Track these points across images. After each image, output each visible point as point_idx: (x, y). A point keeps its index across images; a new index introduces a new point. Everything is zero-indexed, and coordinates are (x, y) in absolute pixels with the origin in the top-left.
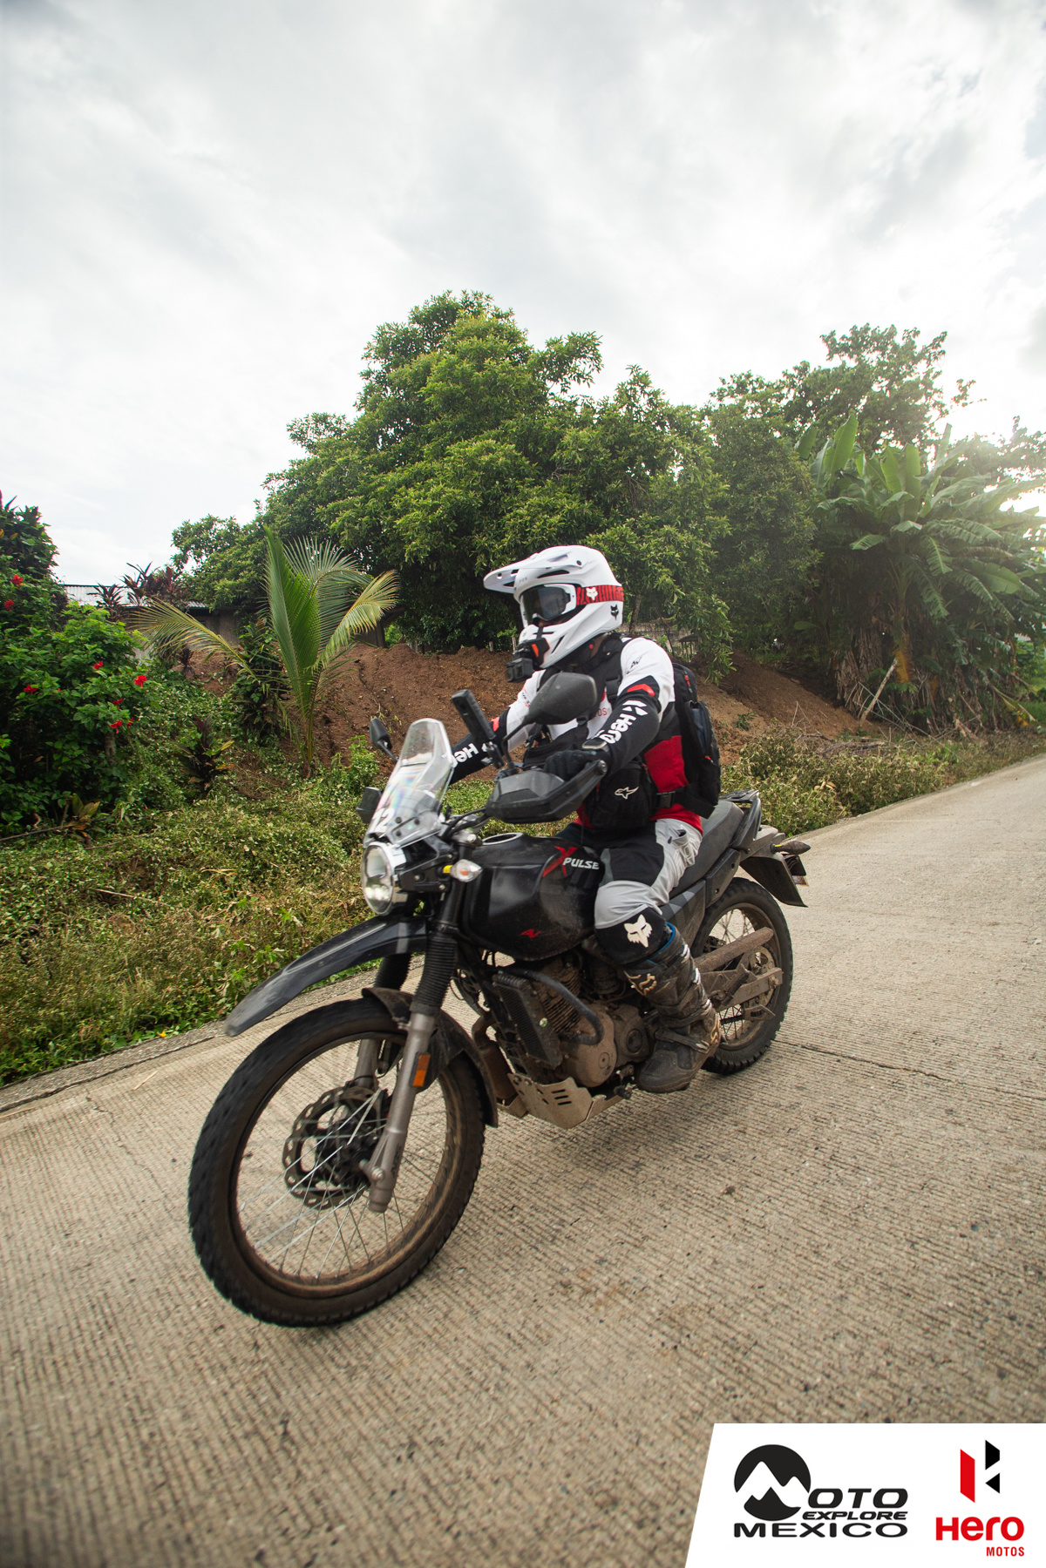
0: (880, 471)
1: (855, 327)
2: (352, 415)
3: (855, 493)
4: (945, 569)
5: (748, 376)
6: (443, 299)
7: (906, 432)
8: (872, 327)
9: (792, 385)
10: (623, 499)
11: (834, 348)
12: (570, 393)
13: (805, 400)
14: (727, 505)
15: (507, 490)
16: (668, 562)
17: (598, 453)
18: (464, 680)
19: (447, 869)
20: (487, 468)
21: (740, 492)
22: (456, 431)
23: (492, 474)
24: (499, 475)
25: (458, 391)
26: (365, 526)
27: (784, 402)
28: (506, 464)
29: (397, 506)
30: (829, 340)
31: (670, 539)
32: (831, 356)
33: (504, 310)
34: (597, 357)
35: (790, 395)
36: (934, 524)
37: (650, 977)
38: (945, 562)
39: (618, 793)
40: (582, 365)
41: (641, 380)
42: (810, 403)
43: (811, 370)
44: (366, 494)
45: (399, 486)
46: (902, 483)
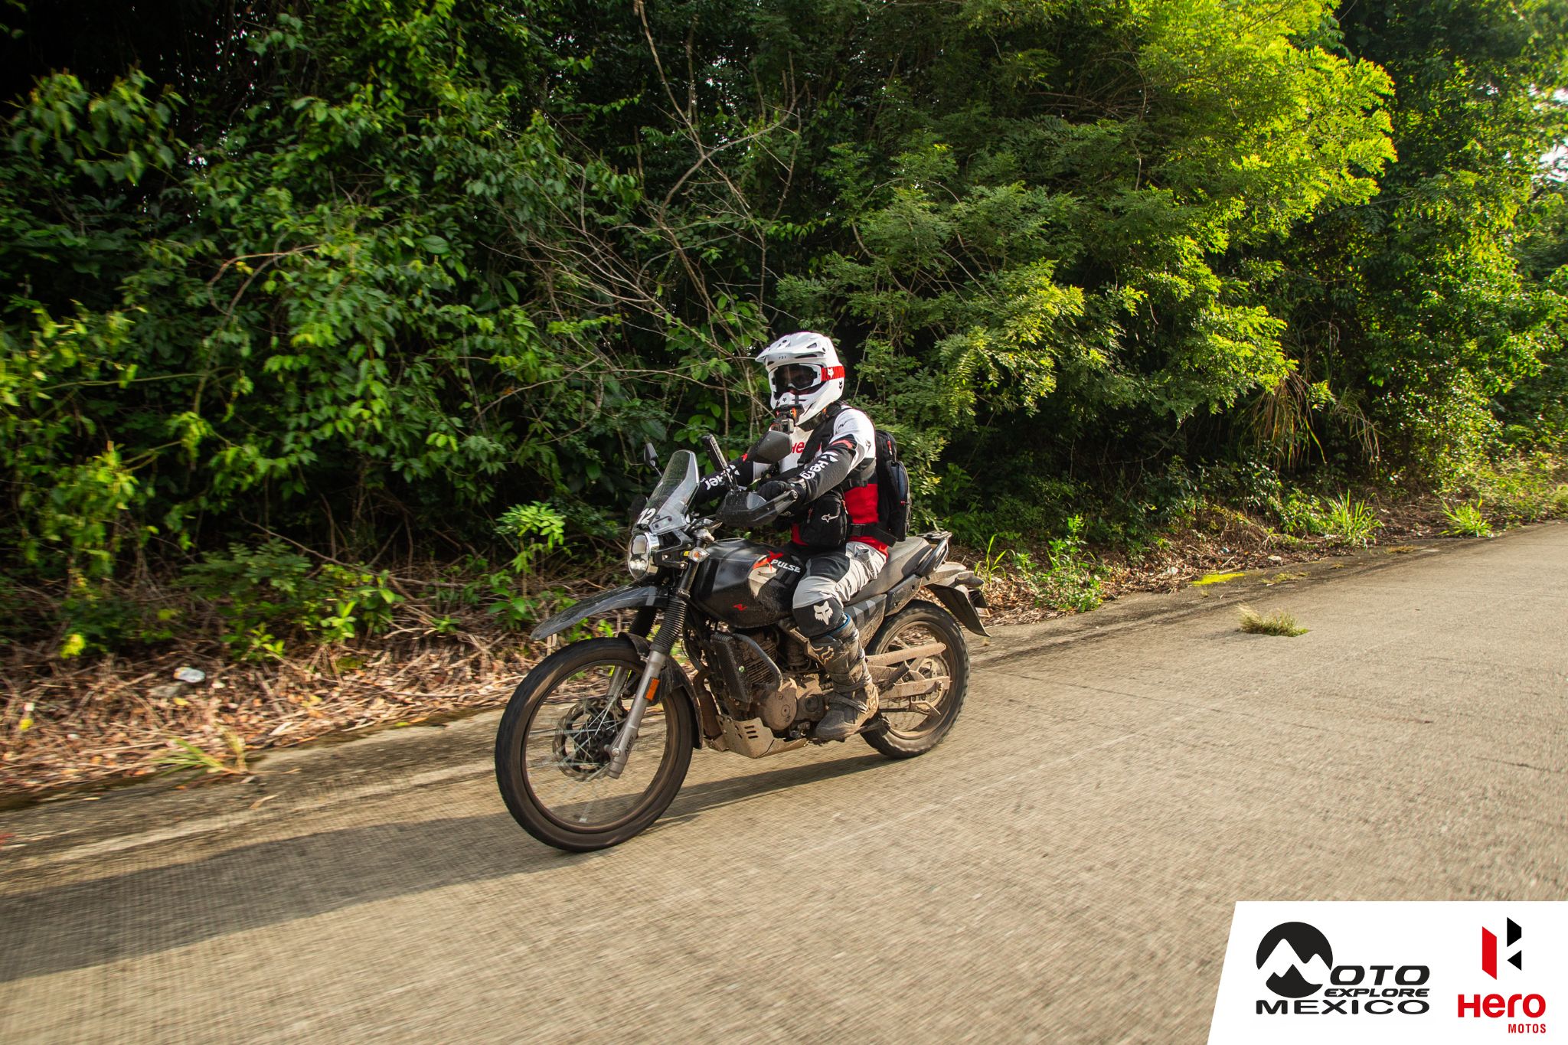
19: (686, 553)
37: (830, 649)
39: (824, 518)
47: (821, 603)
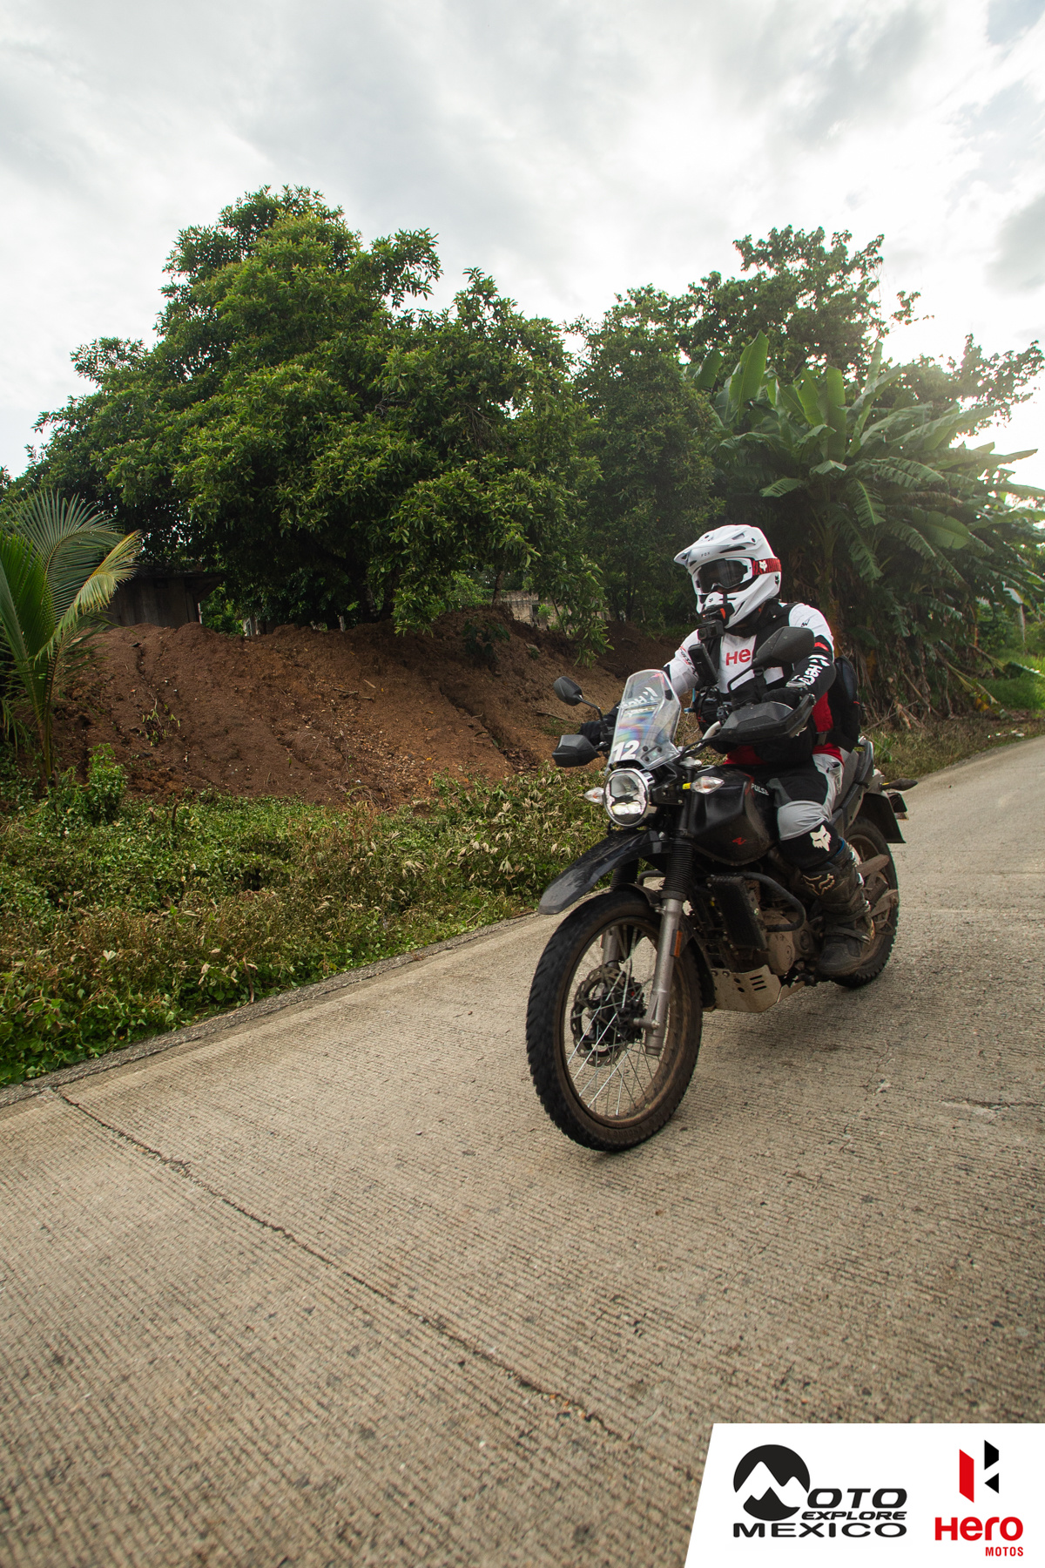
0: (798, 401)
1: (774, 230)
2: (152, 341)
3: (770, 428)
4: (876, 519)
5: (650, 291)
6: (259, 197)
7: (839, 356)
8: (795, 230)
9: (701, 301)
10: (464, 437)
11: (749, 253)
12: (404, 306)
13: (715, 320)
14: (604, 443)
15: (319, 428)
16: (515, 515)
17: (430, 379)
18: (273, 667)
19: (688, 785)
20: (292, 401)
21: (620, 427)
22: (262, 356)
23: (297, 408)
24: (309, 409)
25: (262, 306)
26: (149, 476)
27: (692, 322)
28: (315, 396)
29: (186, 449)
30: (744, 246)
31: (521, 487)
32: (746, 266)
33: (332, 208)
34: (434, 261)
35: (699, 314)
36: (863, 464)
37: (830, 876)
38: (876, 511)
40: (419, 271)
41: (484, 288)
42: (724, 323)
43: (723, 282)
44: (152, 435)
45: (192, 425)
46: (823, 415)
47: (817, 829)
